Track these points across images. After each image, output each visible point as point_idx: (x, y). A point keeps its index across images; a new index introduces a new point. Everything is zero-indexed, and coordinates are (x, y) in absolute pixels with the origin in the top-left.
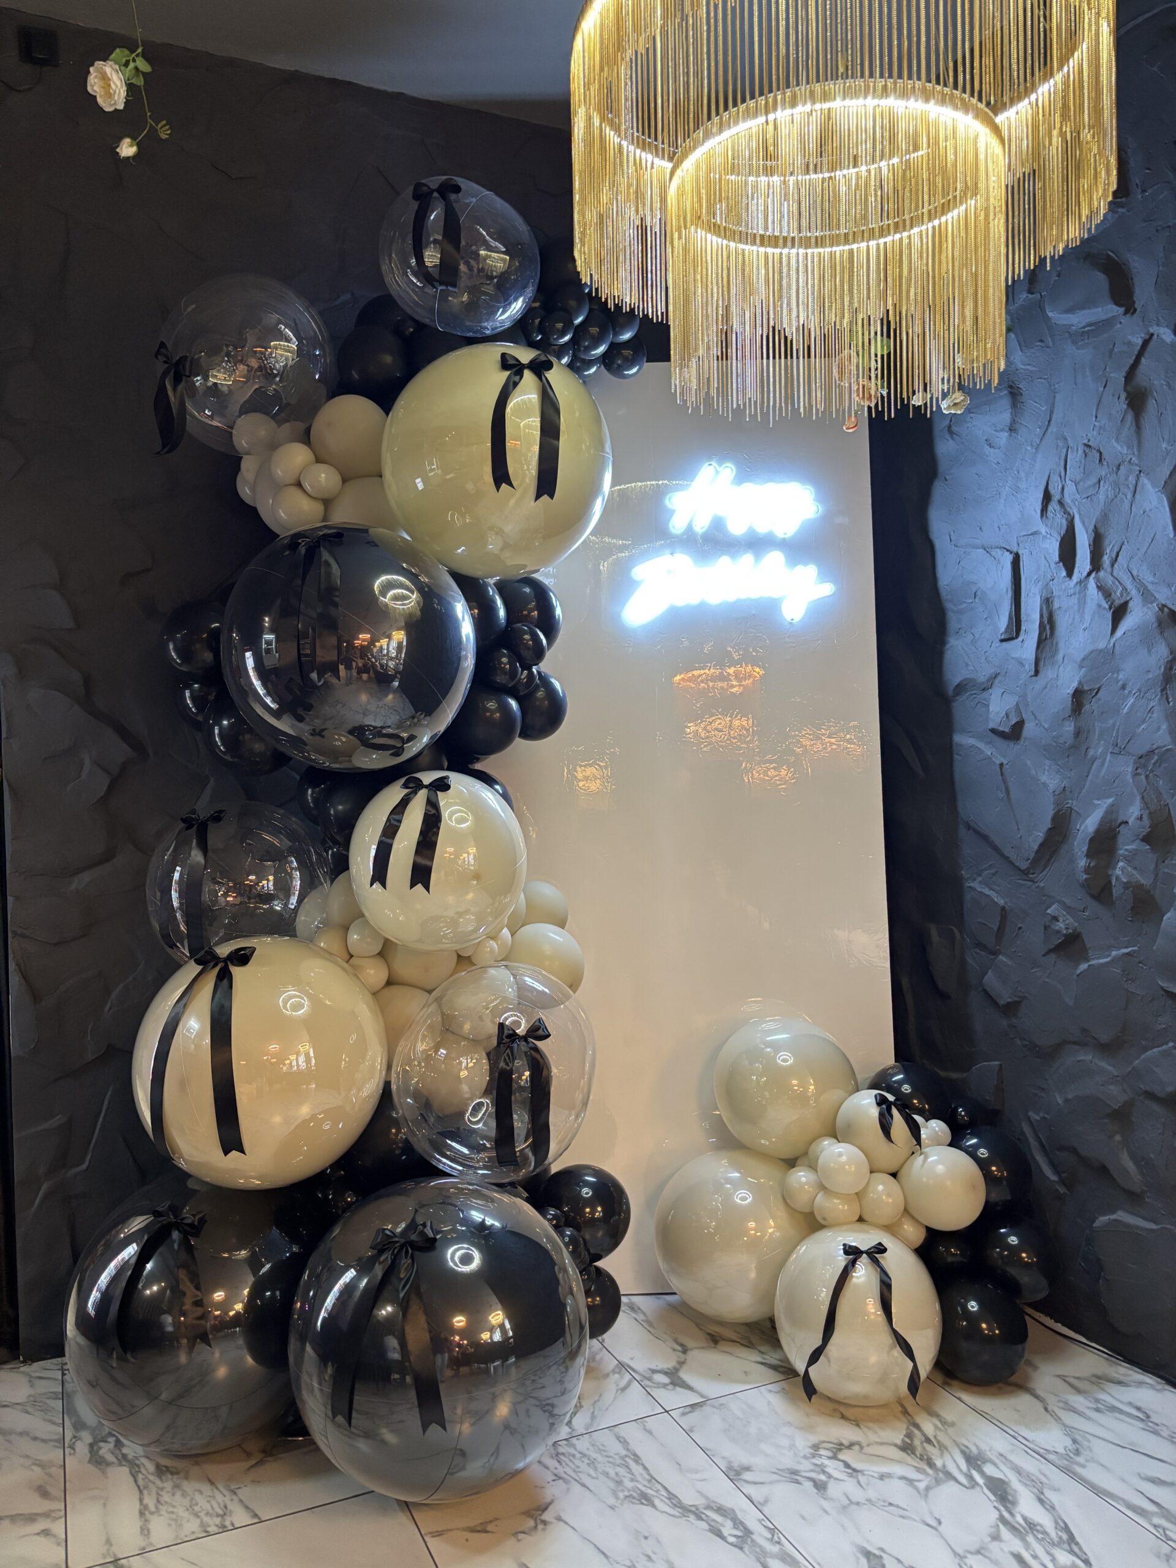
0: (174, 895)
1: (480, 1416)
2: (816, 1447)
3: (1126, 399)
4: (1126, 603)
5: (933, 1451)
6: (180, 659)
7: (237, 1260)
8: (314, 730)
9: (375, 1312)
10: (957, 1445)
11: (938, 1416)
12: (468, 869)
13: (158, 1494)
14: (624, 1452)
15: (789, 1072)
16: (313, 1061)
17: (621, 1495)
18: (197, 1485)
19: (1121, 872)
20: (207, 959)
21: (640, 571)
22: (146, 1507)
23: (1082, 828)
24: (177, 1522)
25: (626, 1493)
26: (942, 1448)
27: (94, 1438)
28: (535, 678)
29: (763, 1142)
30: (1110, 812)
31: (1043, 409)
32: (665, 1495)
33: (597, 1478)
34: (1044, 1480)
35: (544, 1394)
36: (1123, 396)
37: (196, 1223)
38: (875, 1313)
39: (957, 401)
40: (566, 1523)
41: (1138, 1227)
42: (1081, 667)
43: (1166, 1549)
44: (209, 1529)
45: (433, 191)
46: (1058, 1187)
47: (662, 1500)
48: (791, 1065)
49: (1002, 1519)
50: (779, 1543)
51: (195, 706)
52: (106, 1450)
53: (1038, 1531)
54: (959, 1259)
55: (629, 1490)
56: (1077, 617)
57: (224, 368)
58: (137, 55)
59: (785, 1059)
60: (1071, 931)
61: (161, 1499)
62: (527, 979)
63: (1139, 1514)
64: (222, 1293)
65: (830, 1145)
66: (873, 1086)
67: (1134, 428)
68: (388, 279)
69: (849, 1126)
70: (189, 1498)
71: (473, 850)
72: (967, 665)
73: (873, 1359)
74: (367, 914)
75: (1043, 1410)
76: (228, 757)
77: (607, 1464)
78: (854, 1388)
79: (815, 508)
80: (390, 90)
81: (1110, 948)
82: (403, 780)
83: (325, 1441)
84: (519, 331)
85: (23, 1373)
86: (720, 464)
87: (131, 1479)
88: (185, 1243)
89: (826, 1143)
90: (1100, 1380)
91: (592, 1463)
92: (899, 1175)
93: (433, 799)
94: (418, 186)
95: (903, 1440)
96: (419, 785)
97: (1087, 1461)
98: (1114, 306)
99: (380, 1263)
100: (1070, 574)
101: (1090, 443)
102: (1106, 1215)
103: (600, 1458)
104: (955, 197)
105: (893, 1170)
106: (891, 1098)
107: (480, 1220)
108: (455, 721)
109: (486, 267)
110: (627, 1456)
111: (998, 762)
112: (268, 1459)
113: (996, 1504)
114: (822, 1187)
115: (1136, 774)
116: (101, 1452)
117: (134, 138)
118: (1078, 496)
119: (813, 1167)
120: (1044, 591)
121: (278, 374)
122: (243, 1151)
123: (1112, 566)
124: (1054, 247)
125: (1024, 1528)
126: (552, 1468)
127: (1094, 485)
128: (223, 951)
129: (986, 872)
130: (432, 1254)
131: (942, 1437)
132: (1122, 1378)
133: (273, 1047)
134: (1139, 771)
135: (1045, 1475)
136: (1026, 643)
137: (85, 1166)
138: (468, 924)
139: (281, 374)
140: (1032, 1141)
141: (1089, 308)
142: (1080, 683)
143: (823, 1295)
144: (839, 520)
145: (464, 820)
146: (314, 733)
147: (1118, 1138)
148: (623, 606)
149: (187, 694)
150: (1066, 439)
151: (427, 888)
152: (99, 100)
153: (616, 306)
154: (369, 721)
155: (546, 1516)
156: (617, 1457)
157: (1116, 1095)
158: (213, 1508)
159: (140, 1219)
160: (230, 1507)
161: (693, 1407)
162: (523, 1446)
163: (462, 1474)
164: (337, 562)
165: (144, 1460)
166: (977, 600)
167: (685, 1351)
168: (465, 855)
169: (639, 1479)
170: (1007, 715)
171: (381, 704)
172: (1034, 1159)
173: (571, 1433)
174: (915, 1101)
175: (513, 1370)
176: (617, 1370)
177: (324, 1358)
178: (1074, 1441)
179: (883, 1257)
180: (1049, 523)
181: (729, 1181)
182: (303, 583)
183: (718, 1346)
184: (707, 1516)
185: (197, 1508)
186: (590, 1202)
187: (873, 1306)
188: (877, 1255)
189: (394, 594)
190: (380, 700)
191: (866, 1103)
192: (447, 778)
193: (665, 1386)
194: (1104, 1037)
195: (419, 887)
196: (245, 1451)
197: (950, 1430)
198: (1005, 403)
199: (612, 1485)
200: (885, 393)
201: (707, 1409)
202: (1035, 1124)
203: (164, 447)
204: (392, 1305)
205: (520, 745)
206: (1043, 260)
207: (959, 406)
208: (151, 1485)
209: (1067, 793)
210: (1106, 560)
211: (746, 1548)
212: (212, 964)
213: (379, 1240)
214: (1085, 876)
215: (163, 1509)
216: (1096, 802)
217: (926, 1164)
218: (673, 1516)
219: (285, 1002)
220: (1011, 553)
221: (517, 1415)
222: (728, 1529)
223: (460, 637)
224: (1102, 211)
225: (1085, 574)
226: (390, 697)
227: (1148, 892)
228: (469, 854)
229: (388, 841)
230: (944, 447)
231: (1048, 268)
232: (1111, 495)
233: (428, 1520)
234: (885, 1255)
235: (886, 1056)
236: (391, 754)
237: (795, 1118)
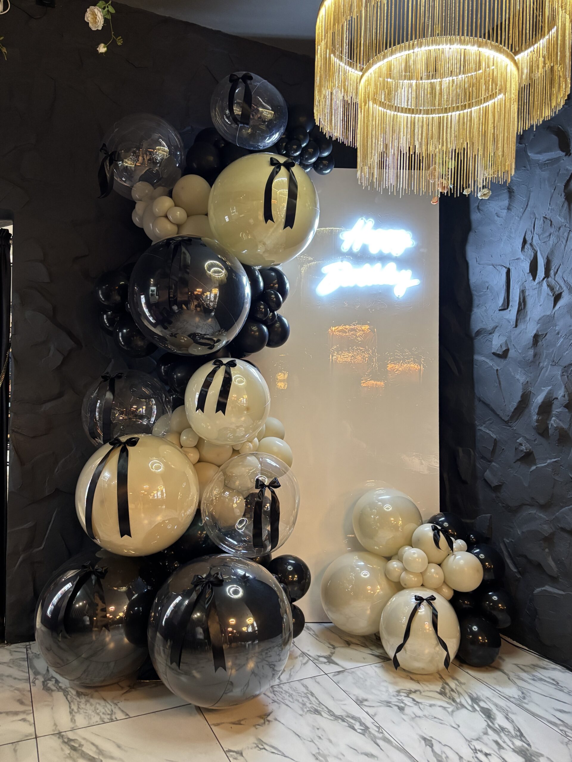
0: (97, 414)
1: (240, 667)
2: (399, 692)
3: (565, 196)
4: (561, 293)
5: (455, 695)
6: (104, 299)
7: (120, 592)
8: (172, 334)
9: (192, 615)
10: (467, 693)
11: (457, 680)
12: (243, 405)
13: (78, 704)
14: (306, 691)
15: (390, 514)
16: (165, 495)
17: (305, 710)
18: (97, 701)
19: (553, 422)
20: (115, 443)
21: (325, 269)
22: (73, 710)
23: (536, 401)
24: (89, 717)
25: (308, 709)
26: (459, 694)
27: (45, 679)
28: (275, 317)
29: (376, 547)
30: (550, 393)
31: (524, 199)
32: (327, 710)
33: (293, 702)
34: (509, 710)
35: (270, 660)
36: (563, 194)
37: (103, 572)
38: (429, 629)
39: (485, 193)
40: (279, 721)
41: (555, 593)
42: (538, 323)
43: (566, 740)
44: (104, 720)
45: (239, 78)
46: (517, 575)
47: (325, 713)
48: (391, 511)
49: (489, 726)
50: (382, 733)
51: (108, 323)
52: (51, 684)
53: (505, 731)
54: (469, 606)
55: (309, 708)
56: (537, 299)
57: (131, 158)
58: (109, 5)
59: (388, 508)
60: (528, 450)
61: (80, 706)
62: (267, 460)
63: (553, 725)
64: (113, 607)
65: (409, 549)
66: (430, 522)
67: (568, 210)
68: (214, 120)
69: (419, 540)
70: (93, 706)
71: (246, 397)
72: (483, 322)
73: (427, 651)
74: (192, 426)
75: (507, 679)
76: (125, 348)
77: (298, 696)
78: (417, 665)
79: (412, 243)
80: (214, 29)
81: (547, 459)
82: (213, 361)
83: (166, 677)
84: (276, 148)
85: (6, 649)
86: (367, 219)
87: (65, 698)
88: (98, 581)
89: (407, 548)
90: (535, 667)
91: (291, 695)
92: (441, 565)
93: (228, 371)
94: (232, 76)
95: (440, 690)
96: (221, 364)
97: (529, 702)
98: (560, 152)
99: (196, 591)
100: (534, 279)
101: (546, 217)
102: (539, 588)
103: (294, 693)
104: (496, 92)
105: (439, 563)
106: (439, 528)
107: (243, 574)
108: (239, 334)
109: (262, 116)
110: (307, 693)
111: (495, 369)
112: (133, 690)
113: (485, 719)
114: (405, 569)
115: (563, 375)
116: (49, 685)
117: (105, 44)
118: (540, 242)
119: (400, 560)
120: (522, 287)
121: (159, 162)
122: (130, 536)
123: (555, 275)
124: (538, 120)
125: (499, 730)
126: (271, 697)
127: (548, 236)
128: (124, 439)
129: (488, 422)
130: (221, 588)
131: (459, 689)
132: (546, 666)
133: (146, 487)
134: (564, 374)
135: (509, 708)
136: (511, 312)
137: (42, 548)
138: (241, 432)
139: (160, 163)
140: (505, 553)
141: (548, 152)
142: (537, 331)
143: (404, 620)
144: (422, 250)
145: (242, 382)
146: (172, 335)
147: (547, 550)
148: (317, 285)
149: (105, 317)
150: (535, 214)
151: (224, 413)
152: (90, 25)
153: (330, 137)
154: (199, 331)
155: (269, 718)
156: (303, 693)
157: (547, 529)
158: (106, 711)
159: (72, 571)
160: (114, 710)
161: (339, 672)
162: (260, 683)
163: (230, 694)
164: (189, 253)
165: (70, 689)
166: (488, 290)
167: (334, 648)
168: (242, 399)
169: (314, 703)
170: (501, 346)
171: (205, 323)
172: (506, 561)
173: (280, 682)
174: (450, 531)
175: (257, 647)
176: (301, 655)
177: (166, 637)
178: (523, 693)
179: (434, 603)
180: (525, 254)
181: (358, 566)
182: (172, 261)
183: (350, 646)
184: (347, 720)
185: (98, 711)
186: (291, 573)
187: (428, 626)
188: (431, 601)
189: (214, 270)
190: (205, 321)
191: (427, 529)
192: (235, 361)
193: (325, 663)
194: (542, 502)
195: (220, 412)
196: (120, 686)
197: (463, 686)
198: (506, 195)
199: (301, 706)
200: (452, 187)
201: (345, 673)
202: (507, 545)
203: (102, 194)
204: (200, 612)
205: (266, 349)
206: (532, 126)
207: (486, 196)
208: (74, 700)
209: (529, 384)
210: (552, 273)
211: (366, 735)
212: (118, 445)
213: (195, 580)
214: (536, 424)
215: (81, 711)
216: (543, 388)
217: (455, 560)
218: (331, 720)
219: (152, 465)
220: (506, 268)
221: (258, 667)
222: (357, 726)
223: (244, 294)
224: (562, 104)
225: (541, 279)
226: (210, 320)
227: (566, 431)
228: (243, 398)
229: (206, 390)
230: (475, 216)
231: (535, 130)
232: (555, 241)
233: (212, 718)
234: (435, 601)
235: (436, 509)
236: (208, 348)
237: (391, 537)
